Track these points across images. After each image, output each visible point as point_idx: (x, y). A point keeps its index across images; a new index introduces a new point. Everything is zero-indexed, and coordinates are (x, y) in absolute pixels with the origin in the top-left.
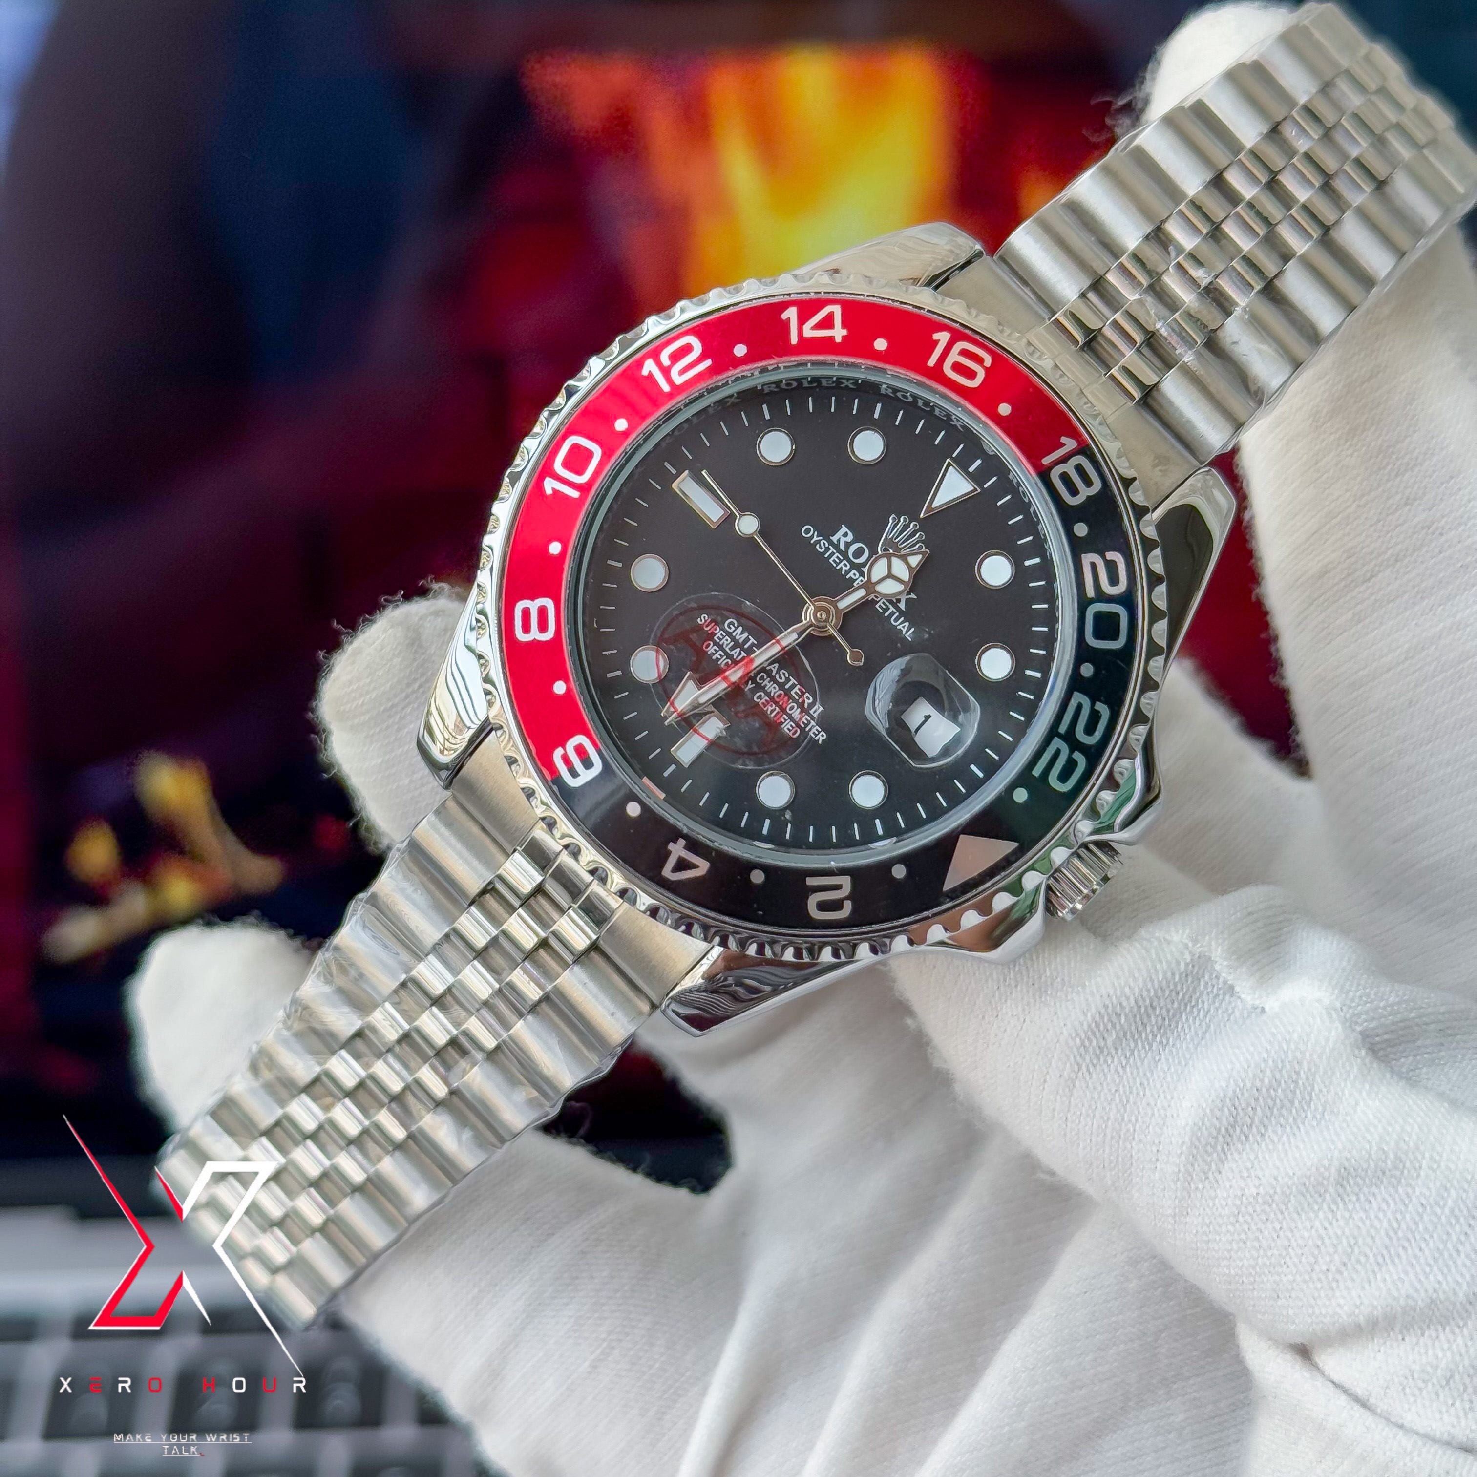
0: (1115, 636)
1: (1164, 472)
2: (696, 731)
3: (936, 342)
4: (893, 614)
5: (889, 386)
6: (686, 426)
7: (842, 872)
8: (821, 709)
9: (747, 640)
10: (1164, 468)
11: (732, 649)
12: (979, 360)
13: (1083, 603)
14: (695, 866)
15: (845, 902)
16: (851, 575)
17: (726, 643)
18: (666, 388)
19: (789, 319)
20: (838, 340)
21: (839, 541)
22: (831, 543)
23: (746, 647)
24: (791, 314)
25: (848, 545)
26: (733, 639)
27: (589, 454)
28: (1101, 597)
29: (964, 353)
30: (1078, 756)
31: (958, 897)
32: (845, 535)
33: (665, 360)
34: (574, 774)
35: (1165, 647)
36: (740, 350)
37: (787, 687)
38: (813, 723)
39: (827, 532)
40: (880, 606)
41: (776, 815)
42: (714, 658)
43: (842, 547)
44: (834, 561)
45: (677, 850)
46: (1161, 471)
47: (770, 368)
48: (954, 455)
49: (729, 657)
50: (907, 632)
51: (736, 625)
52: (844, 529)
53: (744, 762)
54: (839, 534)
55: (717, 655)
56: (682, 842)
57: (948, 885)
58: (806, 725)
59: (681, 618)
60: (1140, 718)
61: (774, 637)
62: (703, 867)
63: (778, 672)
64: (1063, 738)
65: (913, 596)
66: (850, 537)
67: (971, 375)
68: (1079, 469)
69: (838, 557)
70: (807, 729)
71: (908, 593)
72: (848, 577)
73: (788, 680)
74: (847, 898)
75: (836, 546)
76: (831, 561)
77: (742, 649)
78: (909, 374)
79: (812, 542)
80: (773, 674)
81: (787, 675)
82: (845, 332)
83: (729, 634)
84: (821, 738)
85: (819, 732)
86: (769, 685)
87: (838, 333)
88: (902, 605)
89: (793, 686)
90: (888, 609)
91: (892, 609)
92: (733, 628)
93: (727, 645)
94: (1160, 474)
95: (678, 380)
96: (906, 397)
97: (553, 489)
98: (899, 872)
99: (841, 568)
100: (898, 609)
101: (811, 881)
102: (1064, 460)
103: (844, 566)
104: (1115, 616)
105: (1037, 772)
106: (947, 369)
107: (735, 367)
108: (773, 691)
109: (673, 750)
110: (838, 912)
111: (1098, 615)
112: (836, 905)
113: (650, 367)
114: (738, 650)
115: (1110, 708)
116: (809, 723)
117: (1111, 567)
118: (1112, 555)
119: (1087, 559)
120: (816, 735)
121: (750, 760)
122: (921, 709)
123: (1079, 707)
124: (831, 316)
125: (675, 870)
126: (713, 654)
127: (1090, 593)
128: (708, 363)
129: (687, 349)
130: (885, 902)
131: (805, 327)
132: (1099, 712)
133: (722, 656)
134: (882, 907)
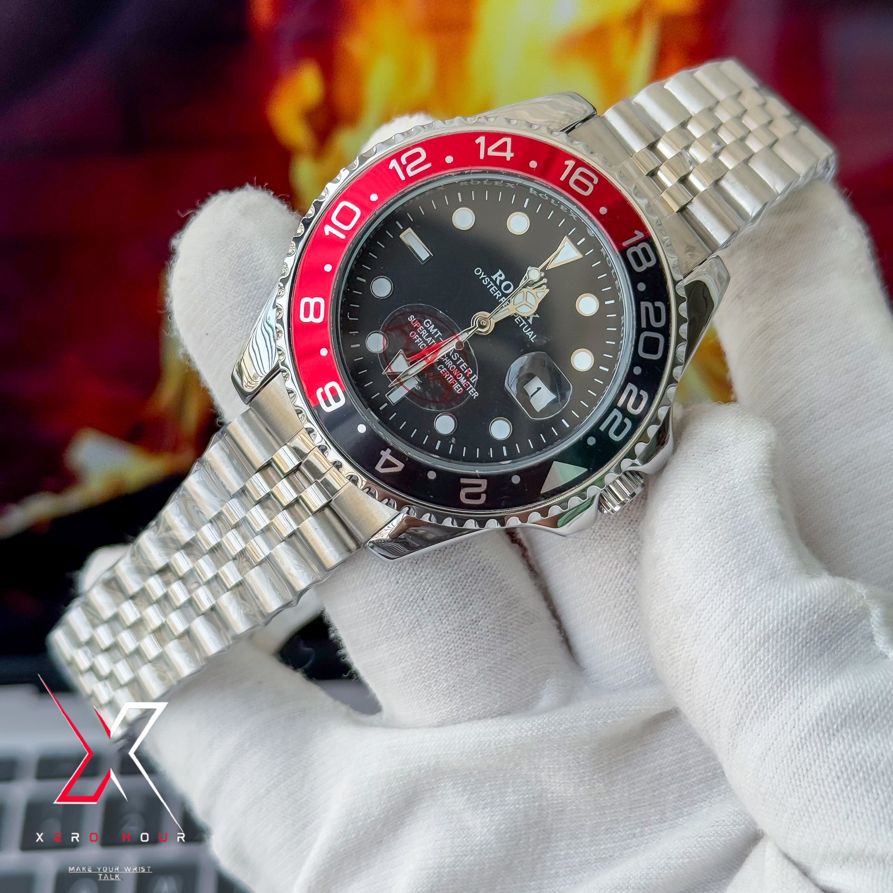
0: (655, 352)
1: (692, 256)
2: (403, 386)
3: (567, 166)
4: (524, 325)
5: (535, 189)
6: (411, 202)
7: (482, 477)
8: (477, 378)
9: (436, 333)
10: (692, 253)
11: (427, 337)
12: (591, 180)
13: (639, 331)
14: (395, 466)
15: (482, 495)
16: (502, 300)
17: (424, 333)
18: (403, 178)
19: (479, 144)
20: (508, 159)
21: (496, 279)
22: (491, 279)
23: (435, 337)
24: (481, 140)
25: (501, 282)
26: (428, 331)
27: (353, 214)
28: (650, 328)
29: (582, 174)
30: (627, 421)
31: (549, 497)
32: (500, 276)
33: (404, 161)
34: (328, 404)
35: (683, 361)
36: (449, 159)
37: (458, 363)
38: (471, 386)
39: (490, 273)
40: (517, 320)
41: (445, 439)
42: (416, 342)
43: (498, 282)
44: (492, 291)
45: (386, 455)
46: (689, 255)
47: (466, 172)
48: (569, 234)
49: (425, 342)
50: (532, 337)
51: (431, 323)
52: (500, 272)
53: (429, 406)
54: (497, 275)
55: (418, 341)
56: (389, 451)
57: (543, 491)
58: (467, 387)
59: (399, 317)
60: (665, 402)
61: (455, 334)
62: (400, 466)
63: (453, 354)
64: (620, 409)
65: (537, 316)
66: (503, 277)
67: (585, 188)
68: (644, 250)
69: (495, 289)
70: (467, 389)
71: (535, 314)
72: (499, 301)
73: (459, 359)
74: (483, 493)
75: (495, 282)
76: (490, 290)
77: (433, 338)
78: (548, 183)
79: (480, 278)
81: (458, 356)
82: (512, 155)
83: (426, 329)
84: (475, 396)
85: (474, 392)
86: (447, 361)
87: (509, 155)
88: (530, 321)
89: (462, 363)
90: (521, 322)
91: (524, 322)
92: (429, 325)
93: (424, 335)
95: (411, 174)
96: (544, 197)
97: (330, 232)
98: (516, 480)
99: (496, 295)
100: (528, 323)
101: (463, 481)
102: (636, 244)
103: (498, 294)
104: (657, 340)
105: (602, 428)
106: (571, 183)
107: (445, 169)
108: (450, 365)
109: (386, 395)
110: (478, 500)
111: (647, 339)
112: (477, 496)
113: (394, 164)
114: (431, 338)
115: (649, 395)
116: (469, 386)
117: (657, 311)
118: (658, 304)
119: (643, 304)
120: (472, 394)
121: (433, 405)
122: (536, 383)
123: (631, 392)
124: (505, 144)
125: (383, 467)
126: (415, 340)
127: (644, 325)
128: (429, 165)
129: (418, 155)
130: (505, 497)
131: (489, 149)
132: (642, 396)
133: (421, 342)
134: (504, 500)
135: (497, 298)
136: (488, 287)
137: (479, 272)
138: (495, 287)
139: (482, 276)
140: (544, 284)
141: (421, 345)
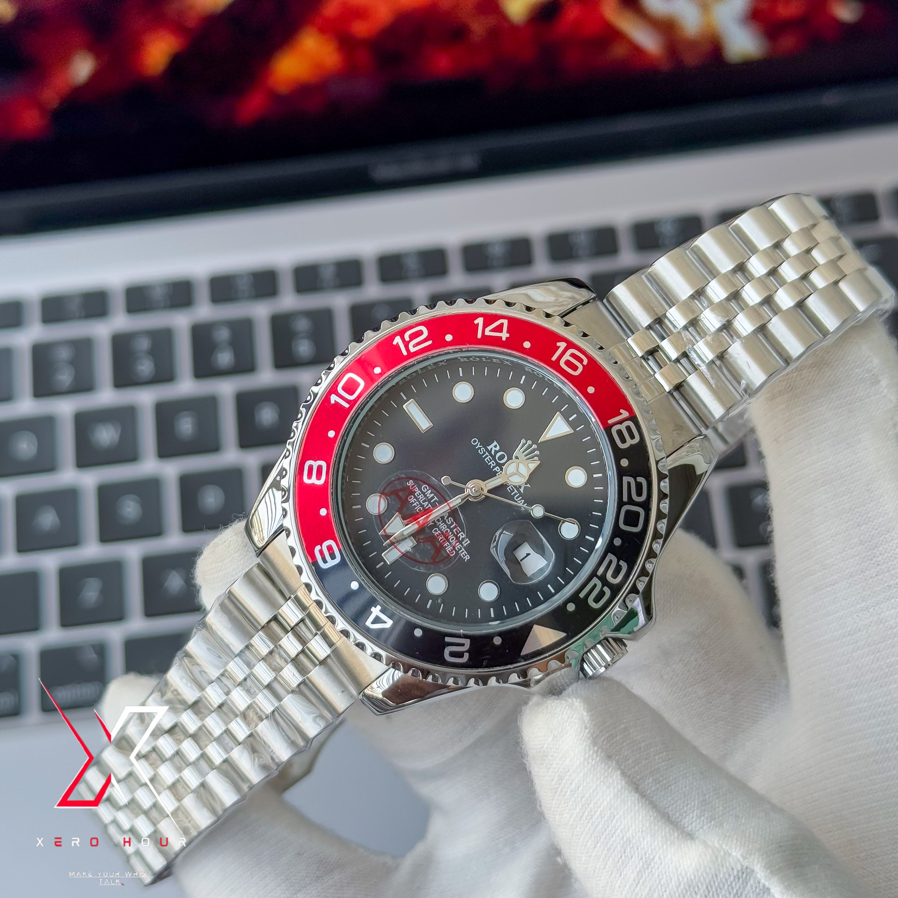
0: (636, 525)
1: (680, 435)
2: (396, 547)
3: (558, 347)
4: (516, 494)
5: (530, 367)
6: (414, 374)
7: (465, 636)
8: (469, 542)
9: (433, 498)
10: (679, 432)
11: (424, 502)
12: (581, 361)
13: (621, 504)
14: (384, 622)
15: (465, 653)
16: (496, 469)
18: (405, 353)
19: (478, 324)
20: (504, 339)
21: (491, 449)
22: (487, 450)
23: (432, 501)
24: (480, 321)
25: (496, 452)
26: (425, 496)
27: (358, 385)
28: (631, 502)
29: (573, 355)
30: (606, 589)
31: (528, 659)
32: (495, 446)
33: (407, 338)
34: (325, 561)
35: (664, 534)
36: (449, 338)
37: (452, 527)
38: (463, 549)
39: (486, 443)
40: (509, 489)
41: (435, 598)
42: (413, 505)
43: (493, 453)
44: (487, 460)
45: (376, 611)
47: (465, 350)
48: (562, 410)
49: (422, 506)
51: (428, 489)
52: (495, 443)
53: (419, 567)
54: (492, 446)
55: (415, 504)
56: (379, 607)
57: (524, 652)
58: (459, 550)
59: (396, 482)
60: (644, 572)
61: (446, 501)
62: (389, 623)
63: (447, 518)
64: (599, 578)
65: (528, 485)
66: (498, 448)
67: (575, 368)
68: (628, 428)
69: (489, 458)
70: (460, 552)
71: (526, 484)
72: (494, 470)
73: (452, 523)
74: (466, 652)
75: (490, 452)
76: (485, 460)
77: (429, 502)
78: (540, 363)
79: (476, 448)
80: (445, 519)
81: (452, 521)
82: (508, 335)
83: (424, 493)
84: (467, 559)
85: (466, 555)
86: (442, 525)
87: (504, 335)
88: (522, 490)
89: (455, 527)
90: (513, 491)
91: (516, 491)
92: (426, 490)
93: (422, 499)
94: (676, 435)
95: (412, 350)
96: (538, 375)
97: (335, 401)
98: (497, 641)
99: (491, 465)
100: (519, 492)
101: (447, 639)
102: (621, 422)
103: (492, 464)
104: (638, 514)
105: (582, 595)
106: (562, 363)
107: (445, 347)
108: (444, 528)
109: (383, 555)
110: (461, 659)
111: (628, 512)
112: (460, 655)
113: (398, 340)
114: (427, 503)
115: (628, 565)
116: (461, 549)
117: (639, 486)
118: (640, 479)
119: (626, 479)
120: (464, 556)
121: (423, 566)
122: (525, 549)
123: (611, 562)
124: (502, 325)
125: (373, 622)
126: (413, 503)
127: (625, 499)
128: (430, 342)
129: (420, 333)
130: (487, 657)
131: (486, 329)
132: (621, 566)
133: (418, 505)
134: (486, 659)
135: (491, 467)
136: (483, 457)
137: (475, 442)
138: (490, 457)
139: (478, 446)
140: (536, 456)
141: (418, 508)
